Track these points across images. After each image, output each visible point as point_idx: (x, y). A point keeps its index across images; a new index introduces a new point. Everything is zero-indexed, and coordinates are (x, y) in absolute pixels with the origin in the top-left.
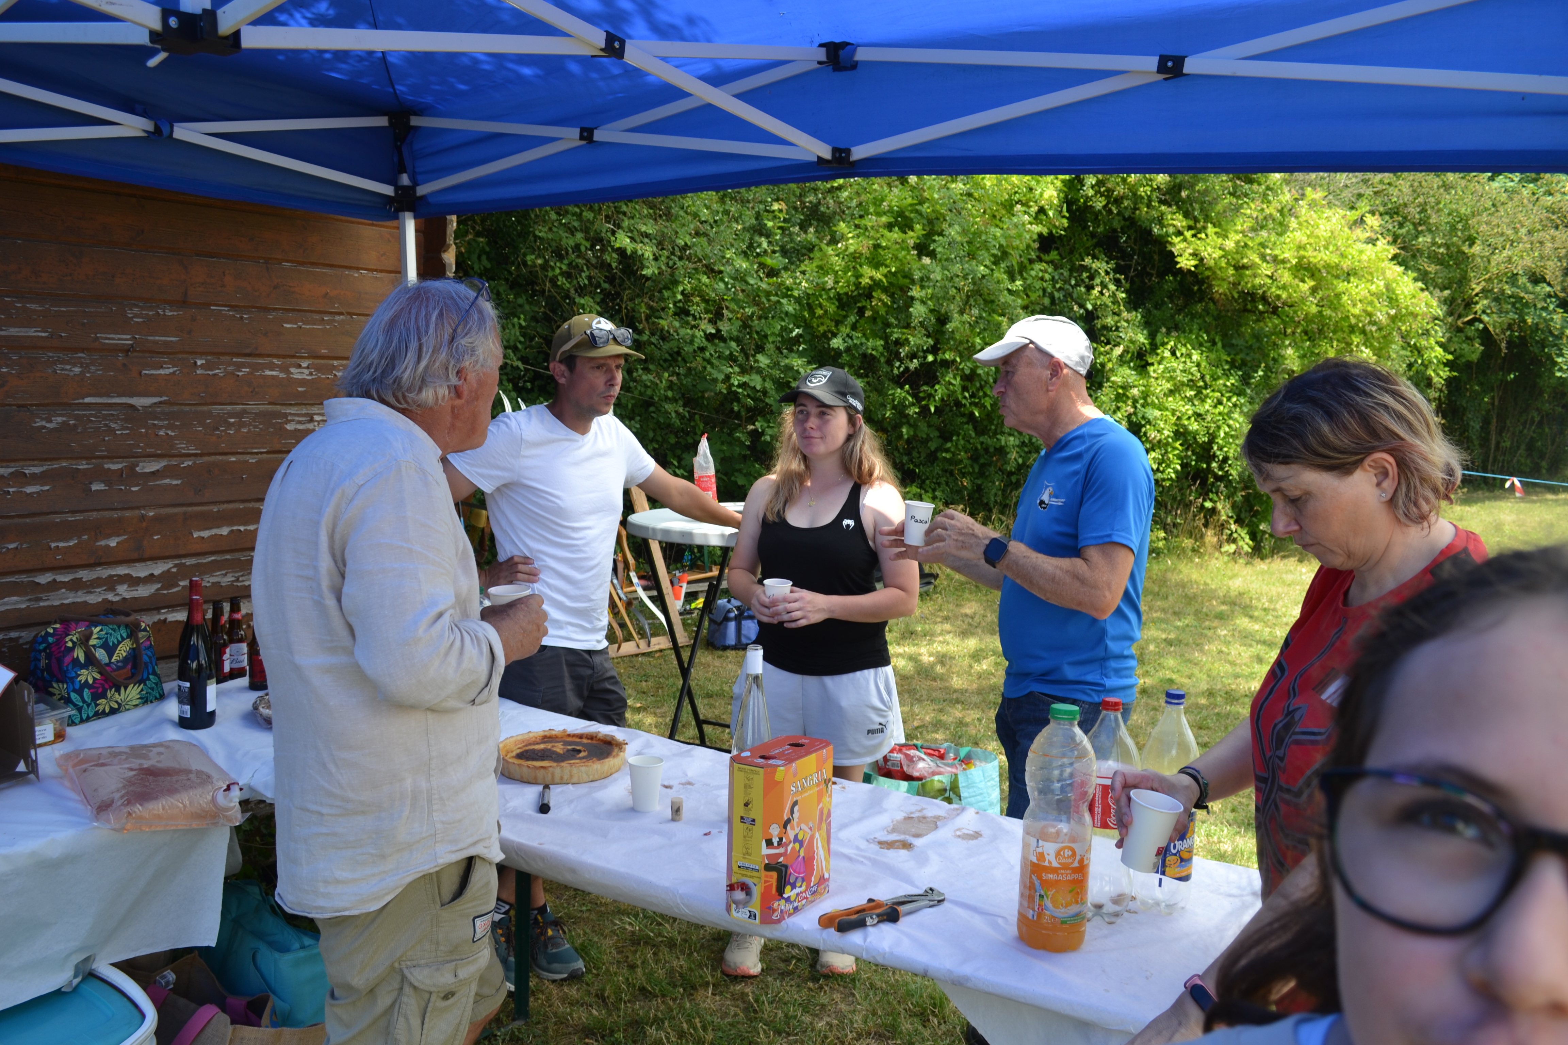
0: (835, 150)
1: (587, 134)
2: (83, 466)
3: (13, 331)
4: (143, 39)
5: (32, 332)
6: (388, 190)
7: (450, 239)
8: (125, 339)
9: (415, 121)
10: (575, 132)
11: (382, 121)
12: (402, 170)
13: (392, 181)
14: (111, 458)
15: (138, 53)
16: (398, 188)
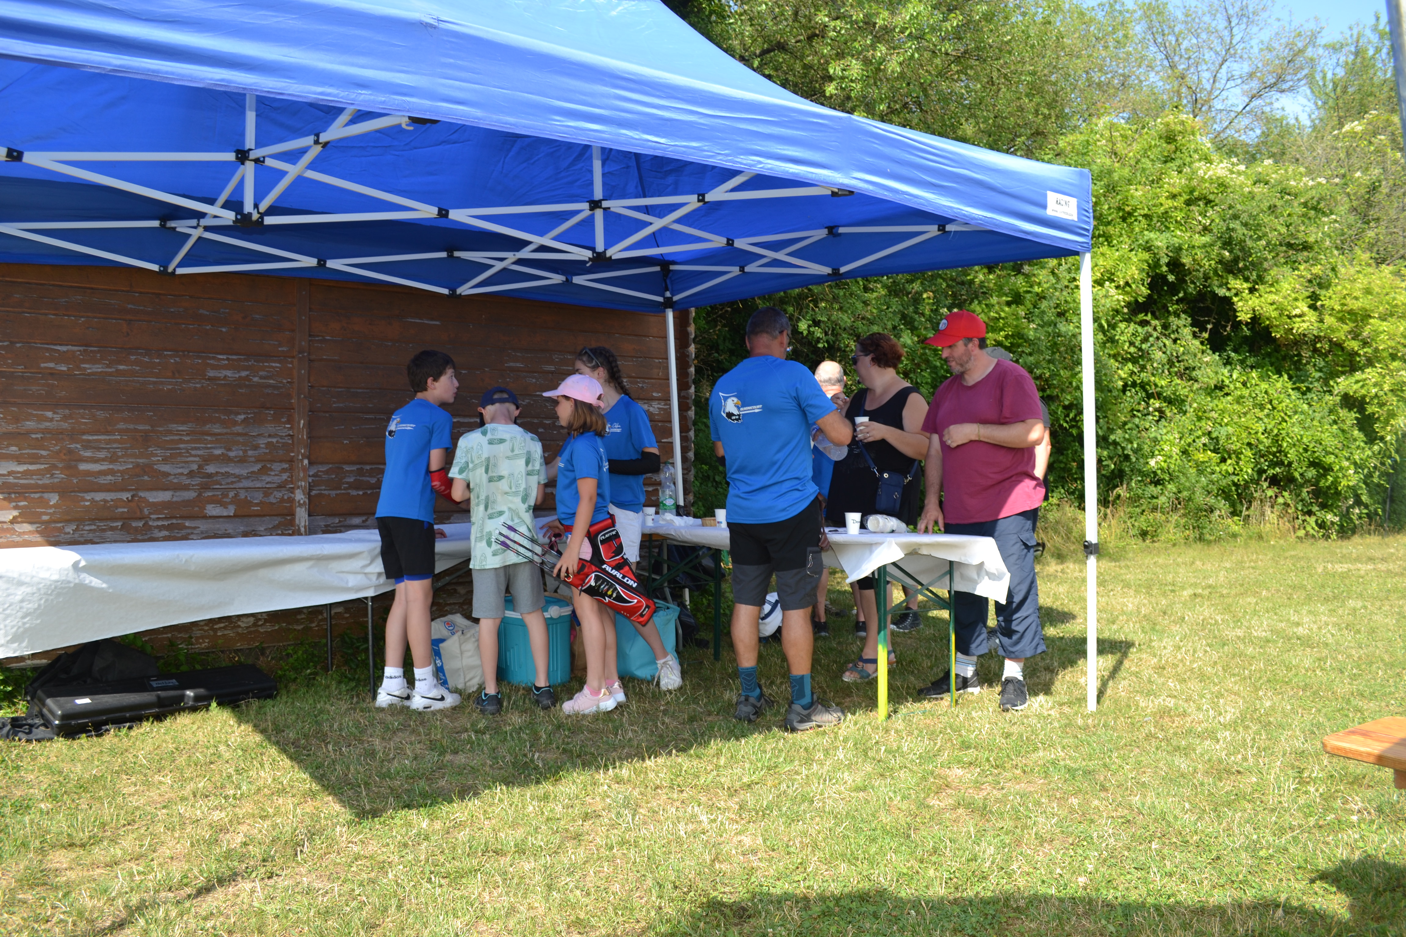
0: (833, 269)
1: (742, 269)
2: (536, 421)
3: (512, 364)
4: (587, 259)
5: (518, 365)
6: (660, 299)
7: (691, 321)
8: (552, 368)
9: (673, 267)
10: (738, 268)
11: (657, 269)
12: (667, 289)
13: (663, 295)
14: (546, 418)
15: (585, 262)
16: (665, 298)
